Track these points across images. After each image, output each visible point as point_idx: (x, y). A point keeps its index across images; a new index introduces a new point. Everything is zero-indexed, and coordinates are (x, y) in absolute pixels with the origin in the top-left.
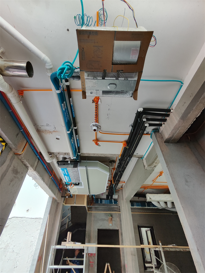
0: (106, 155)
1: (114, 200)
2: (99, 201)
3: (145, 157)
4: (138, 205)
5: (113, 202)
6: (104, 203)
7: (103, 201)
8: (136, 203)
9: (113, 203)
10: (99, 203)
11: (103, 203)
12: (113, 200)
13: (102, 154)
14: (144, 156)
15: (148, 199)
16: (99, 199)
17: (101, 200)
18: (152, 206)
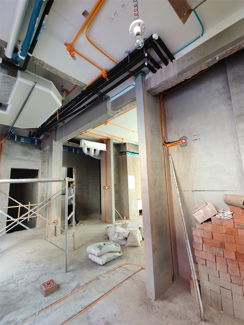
0: (70, 78)
2: (16, 138)
3: (112, 100)
4: (64, 149)
5: (36, 142)
9: (36, 144)
10: (16, 140)
12: (36, 140)
13: (63, 74)
14: (111, 98)
15: (82, 144)
16: (16, 136)
17: (19, 138)
18: (78, 152)
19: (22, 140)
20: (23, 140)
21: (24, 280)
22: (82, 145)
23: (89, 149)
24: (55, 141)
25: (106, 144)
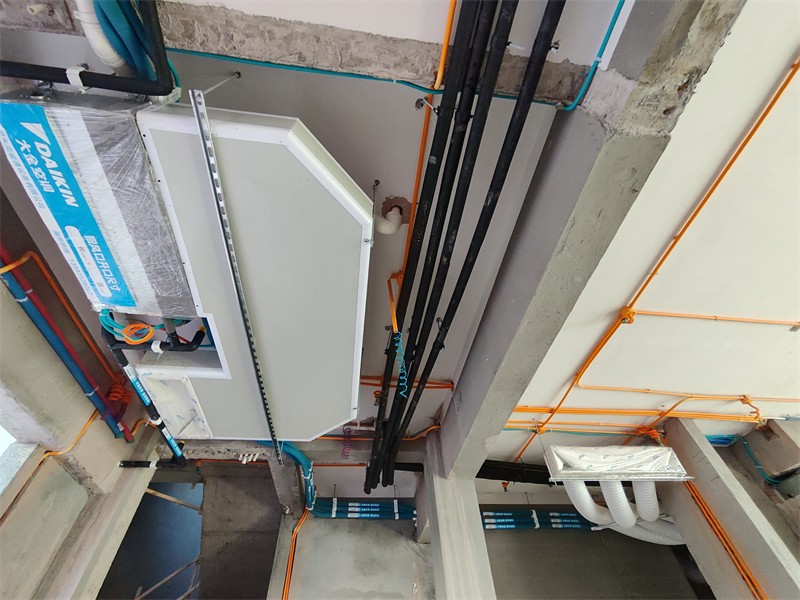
1: (401, 501)
2: (335, 509)
4: (499, 521)
5: (396, 511)
6: (357, 515)
7: (353, 507)
8: (491, 514)
9: (397, 518)
10: (334, 515)
11: (349, 515)
12: (396, 502)
15: (555, 465)
16: (335, 500)
17: (344, 503)
18: (557, 524)
19: (354, 513)
20: (357, 510)
22: (556, 472)
23: (597, 484)
24: (443, 474)
25: (667, 444)
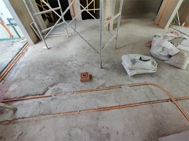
21: (77, 61)
